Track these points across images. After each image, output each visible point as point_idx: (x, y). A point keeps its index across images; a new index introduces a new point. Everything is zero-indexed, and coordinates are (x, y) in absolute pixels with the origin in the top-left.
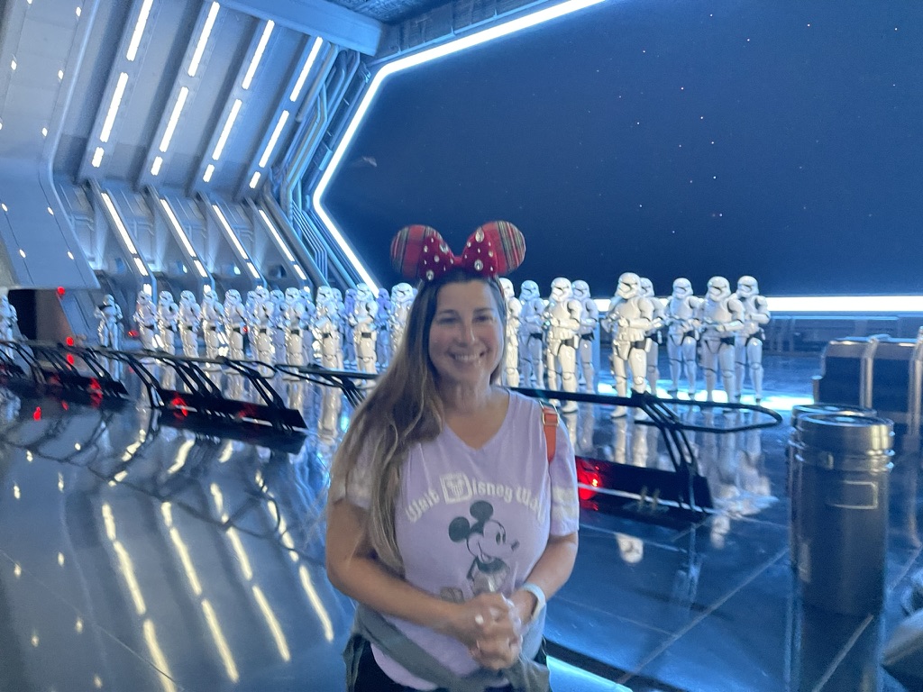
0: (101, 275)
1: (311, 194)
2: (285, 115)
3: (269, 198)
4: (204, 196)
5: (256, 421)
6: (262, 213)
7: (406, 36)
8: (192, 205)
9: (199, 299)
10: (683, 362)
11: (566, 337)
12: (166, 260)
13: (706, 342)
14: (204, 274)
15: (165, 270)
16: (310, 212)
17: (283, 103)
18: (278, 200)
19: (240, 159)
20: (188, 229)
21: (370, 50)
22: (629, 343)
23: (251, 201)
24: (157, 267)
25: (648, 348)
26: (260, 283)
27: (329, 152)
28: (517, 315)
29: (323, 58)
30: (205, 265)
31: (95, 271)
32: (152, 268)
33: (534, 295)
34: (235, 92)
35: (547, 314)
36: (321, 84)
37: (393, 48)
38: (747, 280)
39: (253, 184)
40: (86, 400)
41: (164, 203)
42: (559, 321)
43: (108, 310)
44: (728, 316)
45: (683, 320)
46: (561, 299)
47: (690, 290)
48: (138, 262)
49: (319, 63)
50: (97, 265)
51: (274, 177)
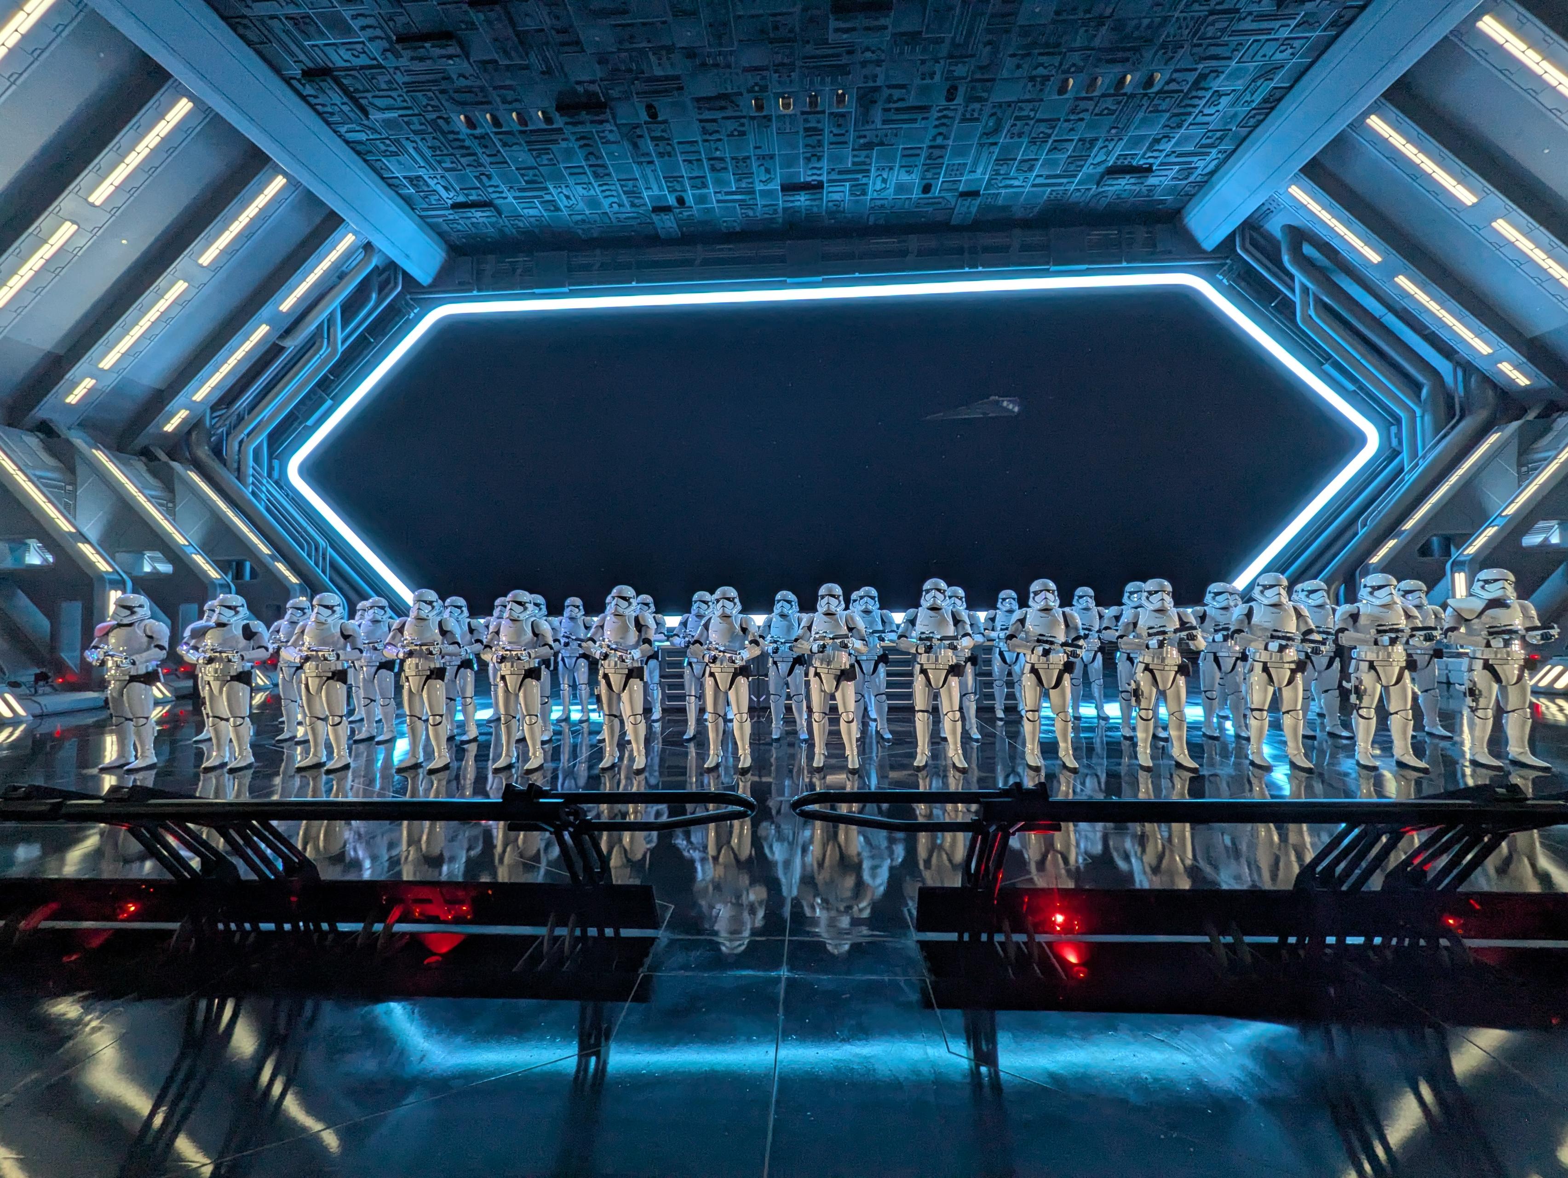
1: (285, 459)
2: (264, 329)
3: (203, 452)
4: (64, 430)
6: (194, 476)
7: (487, 272)
8: (31, 440)
14: (103, 567)
16: (280, 484)
17: (266, 311)
18: (221, 458)
19: (151, 380)
21: (424, 278)
23: (161, 453)
27: (329, 402)
34: (181, 263)
36: (334, 304)
37: (460, 283)
51: (214, 421)
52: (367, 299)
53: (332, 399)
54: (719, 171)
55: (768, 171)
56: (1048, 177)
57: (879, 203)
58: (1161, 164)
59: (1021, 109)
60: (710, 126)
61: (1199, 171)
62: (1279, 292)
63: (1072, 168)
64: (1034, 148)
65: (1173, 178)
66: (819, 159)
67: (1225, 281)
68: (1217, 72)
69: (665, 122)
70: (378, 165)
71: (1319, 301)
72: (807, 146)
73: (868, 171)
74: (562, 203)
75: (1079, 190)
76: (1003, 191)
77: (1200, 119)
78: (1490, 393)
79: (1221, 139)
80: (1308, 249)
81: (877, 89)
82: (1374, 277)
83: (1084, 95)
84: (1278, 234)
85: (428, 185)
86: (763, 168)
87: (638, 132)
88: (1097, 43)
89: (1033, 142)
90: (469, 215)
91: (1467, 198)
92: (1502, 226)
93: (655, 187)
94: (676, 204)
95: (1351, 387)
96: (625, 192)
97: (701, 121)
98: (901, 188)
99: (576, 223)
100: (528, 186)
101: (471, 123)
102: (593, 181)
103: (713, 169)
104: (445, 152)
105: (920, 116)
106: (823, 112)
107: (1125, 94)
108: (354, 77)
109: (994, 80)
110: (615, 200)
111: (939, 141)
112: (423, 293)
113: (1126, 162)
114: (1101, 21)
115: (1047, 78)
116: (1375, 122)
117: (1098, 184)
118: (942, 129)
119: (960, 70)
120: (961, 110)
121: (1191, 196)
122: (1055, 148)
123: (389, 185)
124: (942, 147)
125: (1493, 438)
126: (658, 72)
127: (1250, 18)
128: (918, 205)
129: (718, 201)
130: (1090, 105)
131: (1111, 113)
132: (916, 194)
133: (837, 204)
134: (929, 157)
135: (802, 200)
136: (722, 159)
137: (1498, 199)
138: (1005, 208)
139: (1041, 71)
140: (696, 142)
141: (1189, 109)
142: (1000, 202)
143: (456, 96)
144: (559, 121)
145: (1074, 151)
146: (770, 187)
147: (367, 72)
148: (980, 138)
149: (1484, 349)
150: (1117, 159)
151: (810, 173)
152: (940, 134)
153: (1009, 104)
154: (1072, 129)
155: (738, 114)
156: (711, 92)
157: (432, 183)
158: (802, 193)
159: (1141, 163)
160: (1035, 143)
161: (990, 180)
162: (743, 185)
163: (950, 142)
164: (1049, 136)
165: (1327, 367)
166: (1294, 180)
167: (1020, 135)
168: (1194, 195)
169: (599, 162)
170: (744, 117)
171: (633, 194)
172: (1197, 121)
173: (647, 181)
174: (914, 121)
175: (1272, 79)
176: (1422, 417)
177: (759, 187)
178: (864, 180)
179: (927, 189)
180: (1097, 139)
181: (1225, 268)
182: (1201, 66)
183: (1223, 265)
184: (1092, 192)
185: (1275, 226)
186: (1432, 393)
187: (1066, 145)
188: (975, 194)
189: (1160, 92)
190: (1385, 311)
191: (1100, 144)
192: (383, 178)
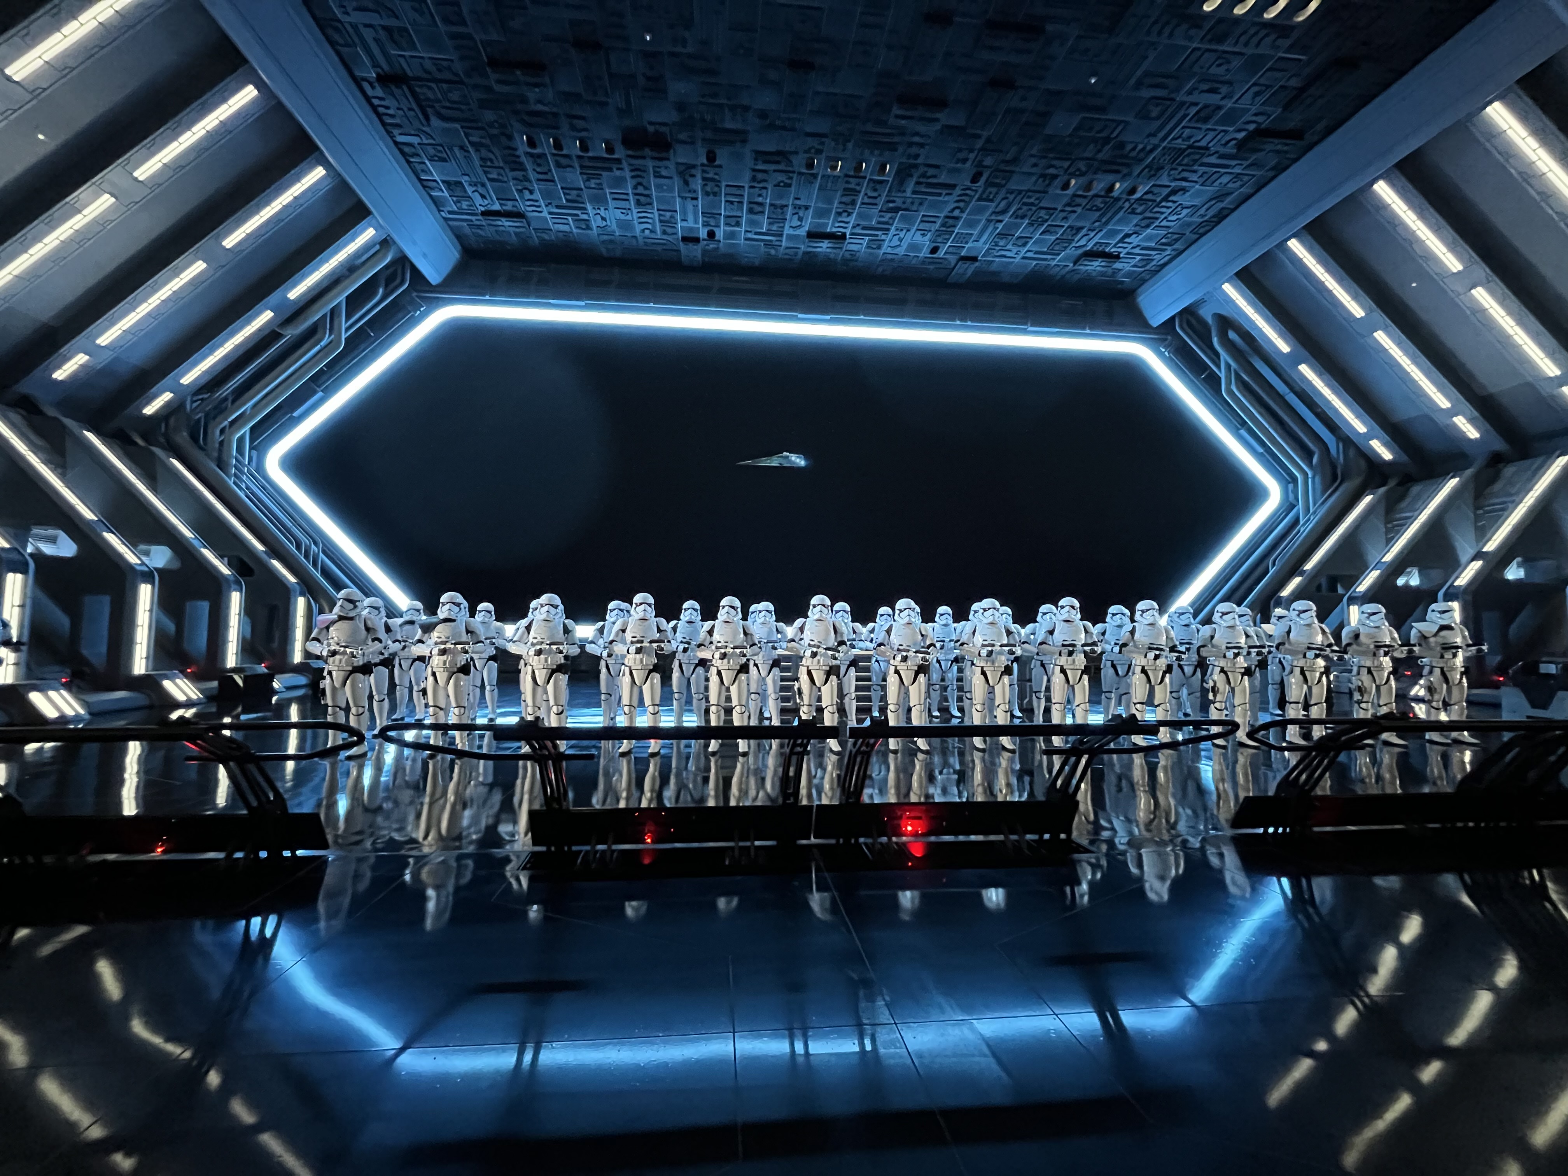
1: (262, 448)
2: (268, 315)
3: (182, 438)
6: (177, 463)
7: (502, 279)
17: (274, 298)
21: (434, 274)
23: (139, 439)
27: (320, 394)
34: (205, 246)
36: (342, 296)
37: (471, 286)
39: (149, 410)
51: (195, 405)
52: (375, 293)
53: (322, 391)
54: (756, 213)
55: (800, 219)
56: (1036, 253)
57: (890, 257)
58: (1128, 253)
59: (1029, 197)
60: (760, 176)
61: (1154, 263)
62: (1207, 367)
63: (1057, 248)
64: (1031, 229)
65: (1134, 266)
66: (849, 214)
67: (1166, 353)
68: (1184, 190)
69: (720, 166)
70: (419, 167)
71: (1238, 377)
72: (841, 203)
73: (888, 230)
74: (596, 223)
75: (1058, 266)
76: (997, 259)
77: (1164, 223)
78: (1363, 463)
79: (1177, 240)
80: (1232, 335)
81: (915, 166)
82: (1284, 365)
83: (1080, 193)
84: (1210, 320)
85: (465, 191)
86: (796, 216)
87: (693, 172)
88: (1100, 156)
89: (1031, 224)
90: (500, 223)
91: (1358, 311)
92: (1380, 336)
93: (691, 218)
94: (705, 236)
95: (1261, 450)
96: (661, 221)
97: (754, 170)
98: (913, 247)
99: (603, 242)
100: (569, 204)
101: (531, 143)
102: (633, 207)
103: (751, 211)
104: (496, 164)
105: (944, 192)
106: (865, 178)
107: (1112, 197)
108: (430, 88)
109: (1012, 172)
110: (649, 226)
111: (956, 213)
112: (431, 292)
113: (1101, 249)
114: (1107, 140)
115: (1055, 177)
116: (1294, 245)
117: (1075, 263)
118: (962, 204)
119: (988, 161)
120: (980, 190)
121: (1144, 281)
122: (1048, 231)
123: (424, 187)
124: (957, 218)
125: (1368, 499)
126: (729, 125)
127: (1217, 155)
128: (923, 262)
129: (746, 239)
130: (1084, 202)
131: (1099, 209)
132: (925, 253)
133: (853, 253)
134: (943, 225)
135: (824, 247)
136: (761, 204)
137: (1379, 316)
138: (994, 273)
139: (1052, 171)
140: (743, 187)
141: (1157, 215)
142: (993, 268)
143: (526, 118)
144: (620, 152)
145: (1062, 235)
146: (798, 232)
147: (445, 86)
148: (991, 215)
149: (1361, 428)
150: (1095, 245)
151: (837, 225)
152: (958, 208)
153: (1020, 192)
154: (1065, 218)
155: (790, 169)
156: (772, 148)
157: (469, 190)
158: (826, 241)
159: (1113, 250)
160: (1033, 225)
161: (989, 249)
162: (774, 228)
163: (964, 216)
164: (1047, 221)
165: (1243, 432)
166: (1228, 281)
167: (1023, 217)
168: (1147, 280)
169: (646, 192)
170: (794, 172)
171: (668, 223)
172: (1162, 224)
173: (684, 212)
174: (940, 195)
175: (1223, 201)
176: (1313, 478)
177: (787, 231)
178: (883, 237)
179: (934, 250)
180: (1082, 228)
181: (1167, 342)
182: (1173, 184)
183: (1166, 340)
184: (1067, 269)
185: (1207, 314)
186: (1321, 460)
187: (1057, 229)
188: (974, 259)
189: (1140, 199)
190: (1287, 390)
191: (1084, 231)
192: (420, 180)
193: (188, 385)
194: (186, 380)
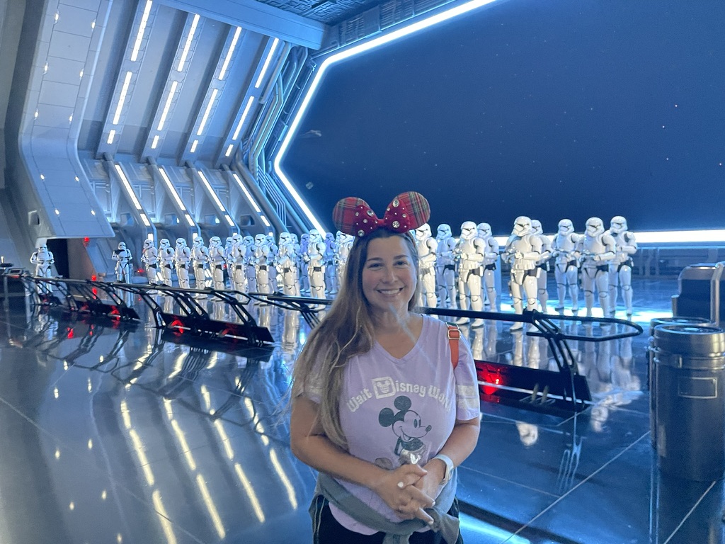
0: (115, 227)
1: (273, 160)
2: (252, 99)
3: (240, 164)
4: (191, 164)
5: (235, 337)
6: (235, 176)
7: (343, 33)
8: (182, 171)
9: (190, 244)
10: (567, 286)
11: (474, 268)
12: (164, 214)
13: (585, 269)
14: (192, 224)
15: (163, 221)
16: (272, 174)
17: (250, 90)
18: (247, 165)
19: (218, 134)
20: (179, 189)
21: (316, 47)
22: (523, 271)
23: (226, 167)
24: (157, 220)
25: (538, 276)
26: (236, 230)
27: (286, 126)
28: (434, 251)
29: (279, 53)
30: (193, 217)
31: (111, 224)
32: (153, 220)
33: (447, 235)
34: (213, 83)
35: (457, 250)
36: (278, 74)
38: (619, 219)
39: (228, 154)
40: (108, 323)
41: (161, 170)
42: (468, 256)
43: (121, 253)
44: (602, 248)
45: (567, 252)
46: (469, 238)
47: (572, 228)
48: (143, 216)
49: (277, 57)
50: (113, 219)
51: (244, 147)
52: (293, 67)
53: (287, 124)
70: (274, 3)
90: (321, 8)
112: (317, 55)
123: (283, 9)
192: (279, 8)
193: (237, 140)
194: (235, 138)
